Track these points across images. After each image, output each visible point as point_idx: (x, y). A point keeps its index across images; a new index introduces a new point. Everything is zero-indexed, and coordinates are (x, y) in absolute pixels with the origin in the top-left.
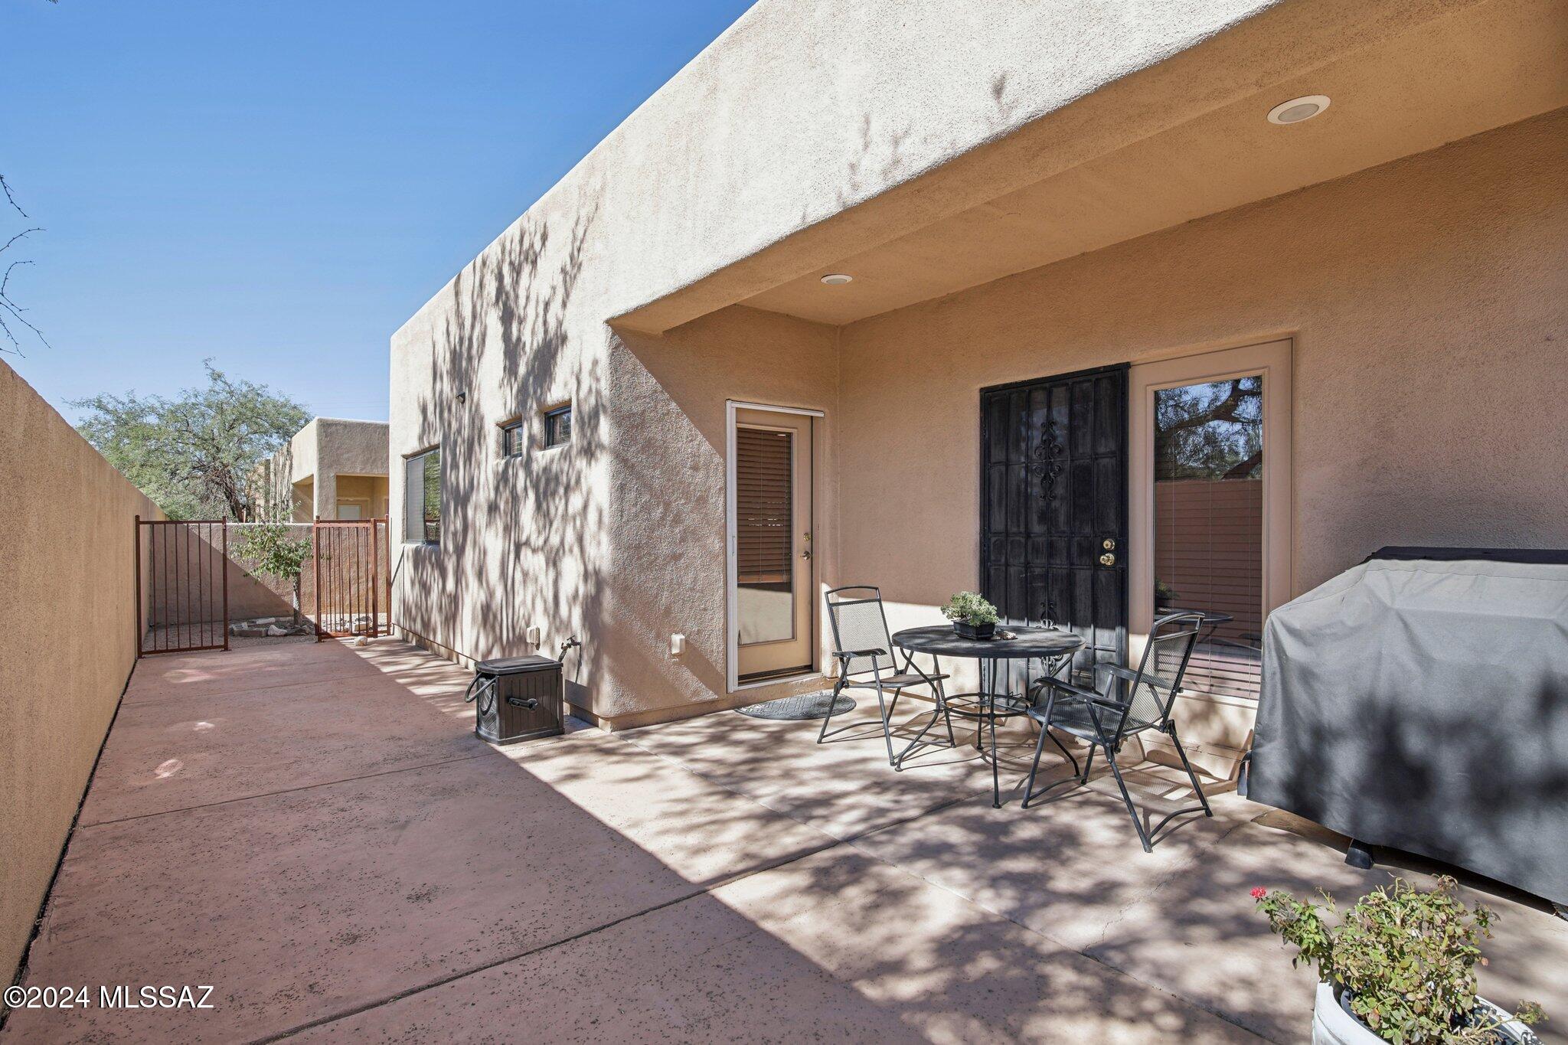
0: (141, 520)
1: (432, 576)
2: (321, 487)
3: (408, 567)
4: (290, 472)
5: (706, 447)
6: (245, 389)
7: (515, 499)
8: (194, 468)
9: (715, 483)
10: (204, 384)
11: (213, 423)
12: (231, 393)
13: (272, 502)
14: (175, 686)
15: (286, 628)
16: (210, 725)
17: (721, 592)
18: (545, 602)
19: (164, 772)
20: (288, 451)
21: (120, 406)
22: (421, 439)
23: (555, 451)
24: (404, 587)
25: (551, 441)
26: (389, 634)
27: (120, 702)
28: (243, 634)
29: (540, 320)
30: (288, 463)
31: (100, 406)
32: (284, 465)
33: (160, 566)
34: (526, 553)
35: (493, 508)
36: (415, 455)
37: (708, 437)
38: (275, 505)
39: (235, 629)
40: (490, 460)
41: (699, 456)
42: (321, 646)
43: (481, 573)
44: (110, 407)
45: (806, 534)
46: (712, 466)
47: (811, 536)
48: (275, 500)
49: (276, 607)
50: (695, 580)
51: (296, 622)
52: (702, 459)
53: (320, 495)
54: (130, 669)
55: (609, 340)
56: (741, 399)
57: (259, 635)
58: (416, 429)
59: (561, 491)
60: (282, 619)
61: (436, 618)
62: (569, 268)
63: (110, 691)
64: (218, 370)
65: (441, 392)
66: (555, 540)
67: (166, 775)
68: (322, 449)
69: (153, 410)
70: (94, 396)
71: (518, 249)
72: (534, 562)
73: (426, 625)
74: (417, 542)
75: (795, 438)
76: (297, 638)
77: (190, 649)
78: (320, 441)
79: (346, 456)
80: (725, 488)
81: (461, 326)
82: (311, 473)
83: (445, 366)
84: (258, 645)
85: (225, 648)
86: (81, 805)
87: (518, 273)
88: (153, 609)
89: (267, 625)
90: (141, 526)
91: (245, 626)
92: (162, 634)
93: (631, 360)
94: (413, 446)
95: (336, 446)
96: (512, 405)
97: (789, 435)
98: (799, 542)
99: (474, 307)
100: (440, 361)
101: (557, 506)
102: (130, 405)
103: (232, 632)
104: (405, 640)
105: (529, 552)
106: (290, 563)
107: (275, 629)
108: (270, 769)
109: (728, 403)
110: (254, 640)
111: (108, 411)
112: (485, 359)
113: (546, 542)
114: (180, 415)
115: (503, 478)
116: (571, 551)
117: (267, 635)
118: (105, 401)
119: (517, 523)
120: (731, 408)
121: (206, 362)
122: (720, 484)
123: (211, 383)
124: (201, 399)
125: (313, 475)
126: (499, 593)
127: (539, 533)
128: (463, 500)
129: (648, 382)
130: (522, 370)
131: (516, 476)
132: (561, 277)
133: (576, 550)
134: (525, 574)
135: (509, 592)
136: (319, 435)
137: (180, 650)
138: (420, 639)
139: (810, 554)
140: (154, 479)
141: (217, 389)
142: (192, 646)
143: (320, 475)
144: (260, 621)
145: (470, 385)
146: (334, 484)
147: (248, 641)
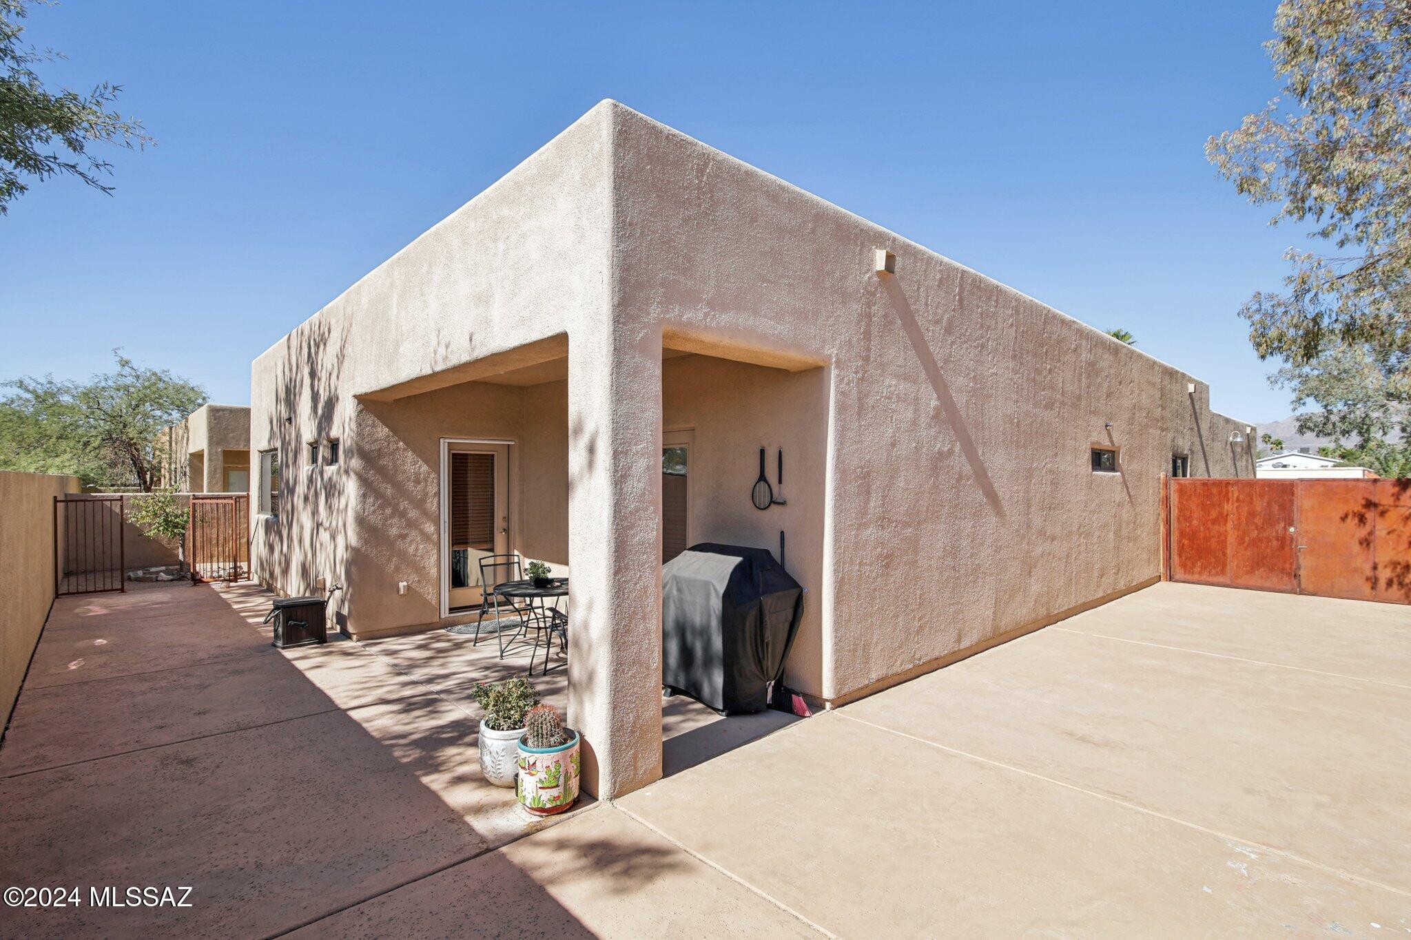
0: (58, 499)
1: (274, 538)
2: (210, 460)
3: (261, 531)
4: (187, 443)
5: (425, 468)
6: (148, 374)
7: (316, 494)
8: (104, 440)
9: (432, 489)
10: (113, 369)
11: (120, 402)
12: (137, 377)
13: (173, 466)
14: (83, 618)
15: (173, 574)
16: (105, 642)
17: (435, 556)
18: (330, 562)
19: (73, 666)
20: (186, 427)
21: (39, 386)
22: (269, 442)
23: (334, 468)
24: (258, 548)
25: (334, 460)
26: (249, 580)
27: (43, 628)
28: (138, 580)
29: (327, 384)
30: (186, 435)
31: (21, 385)
32: (183, 437)
33: (72, 527)
34: (321, 530)
35: (306, 499)
36: (267, 451)
37: (426, 462)
38: (176, 468)
39: (132, 576)
40: (305, 468)
41: (420, 474)
42: (196, 589)
43: (301, 541)
44: (31, 388)
45: (504, 518)
46: (430, 480)
47: (507, 519)
48: (176, 465)
49: (166, 558)
50: (417, 550)
51: (181, 569)
52: (422, 476)
53: (210, 466)
54: (50, 605)
55: (355, 407)
56: (451, 437)
57: (150, 580)
58: (267, 435)
59: (337, 494)
60: (171, 567)
61: (277, 571)
62: (339, 355)
63: (38, 619)
64: (125, 358)
65: (280, 411)
66: (334, 524)
67: (74, 667)
68: (211, 430)
69: (68, 391)
70: (16, 378)
71: (318, 332)
72: (324, 536)
73: (272, 574)
74: (267, 514)
75: (496, 458)
76: (181, 582)
77: (95, 591)
78: (209, 423)
79: (231, 435)
80: (438, 494)
81: (291, 370)
82: (202, 449)
83: (282, 395)
84: (149, 587)
85: (122, 590)
86: (23, 681)
87: (318, 348)
88: (67, 560)
89: (158, 573)
90: (58, 504)
91: (140, 573)
92: (73, 580)
93: (370, 419)
94: (264, 445)
95: (224, 427)
96: (315, 433)
97: (493, 456)
98: (499, 522)
99: (297, 360)
100: (279, 390)
101: (335, 502)
102: (48, 386)
103: (129, 579)
104: (260, 585)
105: (323, 530)
106: (176, 526)
107: (163, 576)
108: (137, 663)
109: (442, 440)
110: (147, 584)
111: (28, 391)
112: (302, 398)
113: (330, 524)
114: (91, 396)
115: (311, 480)
116: (341, 532)
117: (157, 581)
118: (25, 382)
119: (317, 512)
120: (444, 445)
121: (115, 351)
122: (435, 490)
123: (119, 368)
124: (110, 383)
125: (203, 450)
126: (310, 555)
127: (327, 519)
128: (292, 491)
129: (383, 431)
130: (320, 412)
131: (316, 479)
132: (336, 360)
133: (343, 531)
134: (321, 545)
135: (314, 554)
136: (209, 418)
137: (87, 592)
138: (268, 584)
139: (507, 531)
140: (68, 449)
141: (124, 373)
142: (97, 589)
143: (210, 451)
144: (153, 570)
145: (295, 412)
146: (221, 458)
147: (142, 585)
